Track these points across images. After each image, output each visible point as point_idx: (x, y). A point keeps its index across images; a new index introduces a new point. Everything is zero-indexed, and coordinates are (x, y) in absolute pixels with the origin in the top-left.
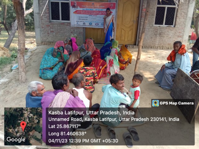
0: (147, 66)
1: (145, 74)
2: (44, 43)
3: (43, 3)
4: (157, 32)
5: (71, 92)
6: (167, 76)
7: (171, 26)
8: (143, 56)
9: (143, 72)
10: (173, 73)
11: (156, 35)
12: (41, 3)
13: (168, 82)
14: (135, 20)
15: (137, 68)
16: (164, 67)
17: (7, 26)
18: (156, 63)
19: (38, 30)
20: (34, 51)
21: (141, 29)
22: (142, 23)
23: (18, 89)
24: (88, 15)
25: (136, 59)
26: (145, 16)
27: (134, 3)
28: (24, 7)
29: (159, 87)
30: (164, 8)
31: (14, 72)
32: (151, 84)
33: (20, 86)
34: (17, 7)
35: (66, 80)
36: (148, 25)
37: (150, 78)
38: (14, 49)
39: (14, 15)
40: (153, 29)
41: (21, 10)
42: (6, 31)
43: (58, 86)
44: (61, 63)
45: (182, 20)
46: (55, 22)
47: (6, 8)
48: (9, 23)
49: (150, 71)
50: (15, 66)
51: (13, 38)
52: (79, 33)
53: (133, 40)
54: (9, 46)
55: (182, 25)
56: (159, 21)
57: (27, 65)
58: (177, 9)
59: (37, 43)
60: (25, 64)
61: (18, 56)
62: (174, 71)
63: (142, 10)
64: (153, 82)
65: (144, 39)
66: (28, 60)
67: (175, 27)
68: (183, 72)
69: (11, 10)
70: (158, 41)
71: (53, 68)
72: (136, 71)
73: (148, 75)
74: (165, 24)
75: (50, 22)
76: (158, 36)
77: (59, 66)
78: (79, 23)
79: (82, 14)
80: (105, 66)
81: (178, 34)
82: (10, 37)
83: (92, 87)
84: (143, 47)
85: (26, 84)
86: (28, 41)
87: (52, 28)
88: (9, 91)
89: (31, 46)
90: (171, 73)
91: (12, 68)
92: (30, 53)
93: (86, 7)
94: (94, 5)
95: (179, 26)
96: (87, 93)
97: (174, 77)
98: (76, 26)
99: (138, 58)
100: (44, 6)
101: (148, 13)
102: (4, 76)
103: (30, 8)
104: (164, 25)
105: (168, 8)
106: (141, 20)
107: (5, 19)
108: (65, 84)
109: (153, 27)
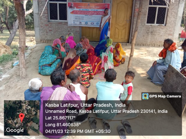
0: (140, 63)
1: (138, 70)
2: (43, 41)
3: (43, 4)
4: (149, 30)
5: (68, 87)
6: (159, 72)
7: (163, 25)
8: (136, 53)
9: (136, 68)
10: (164, 69)
11: (148, 33)
12: (40, 4)
13: (160, 78)
14: (128, 19)
15: (130, 65)
16: (156, 63)
17: (8, 25)
18: (148, 59)
19: (37, 29)
20: (34, 48)
21: (134, 28)
22: (135, 22)
23: (19, 84)
24: (84, 15)
25: (129, 56)
26: (138, 16)
27: (127, 4)
28: (25, 8)
29: (151, 83)
30: (156, 8)
31: (15, 69)
32: (143, 79)
33: (20, 81)
34: (18, 8)
35: (64, 76)
36: (141, 24)
37: (142, 74)
38: (15, 47)
39: (16, 15)
40: (146, 28)
41: (22, 10)
42: (8, 31)
43: (56, 82)
44: (59, 60)
45: (173, 19)
46: (53, 21)
47: (8, 9)
48: (10, 23)
49: (142, 67)
50: (16, 62)
51: (14, 36)
52: (76, 32)
53: (126, 38)
54: (11, 44)
55: (173, 24)
56: (150, 20)
57: (27, 61)
58: (168, 9)
59: (37, 42)
60: (26, 61)
61: (19, 53)
62: (165, 67)
63: (135, 10)
64: (145, 78)
65: (137, 37)
66: (28, 57)
67: (165, 25)
68: (174, 68)
69: (13, 10)
70: (149, 39)
71: (51, 65)
72: (129, 67)
73: (141, 72)
74: (157, 23)
75: (49, 21)
76: (150, 34)
77: (57, 63)
78: (76, 22)
79: (79, 14)
80: (100, 62)
81: (169, 32)
82: (11, 36)
83: (88, 82)
84: (136, 44)
85: (26, 80)
86: (28, 39)
87: (51, 27)
88: (11, 86)
89: (31, 44)
90: (163, 69)
91: (14, 65)
92: (30, 50)
93: (82, 7)
94: (90, 6)
95: (169, 25)
96: (83, 88)
97: (166, 73)
98: (72, 25)
99: (131, 55)
100: (43, 7)
101: (140, 13)
102: (5, 72)
103: (30, 9)
104: (155, 24)
105: (159, 8)
106: (133, 19)
107: (7, 19)
108: (63, 80)
109: (145, 26)
